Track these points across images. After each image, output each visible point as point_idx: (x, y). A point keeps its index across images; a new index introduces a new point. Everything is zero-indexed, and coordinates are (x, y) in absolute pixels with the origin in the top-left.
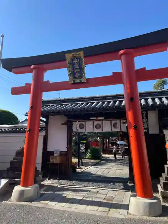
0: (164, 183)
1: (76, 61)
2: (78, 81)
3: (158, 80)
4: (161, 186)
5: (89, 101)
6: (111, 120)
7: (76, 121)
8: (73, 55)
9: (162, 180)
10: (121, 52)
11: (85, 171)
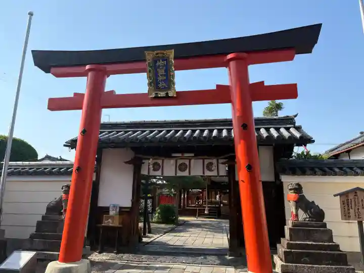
0: (285, 252)
1: (160, 63)
2: (162, 94)
3: (270, 101)
4: (279, 257)
5: (170, 127)
6: (203, 160)
7: (149, 159)
8: (157, 54)
9: (282, 248)
10: (229, 56)
11: (157, 240)
